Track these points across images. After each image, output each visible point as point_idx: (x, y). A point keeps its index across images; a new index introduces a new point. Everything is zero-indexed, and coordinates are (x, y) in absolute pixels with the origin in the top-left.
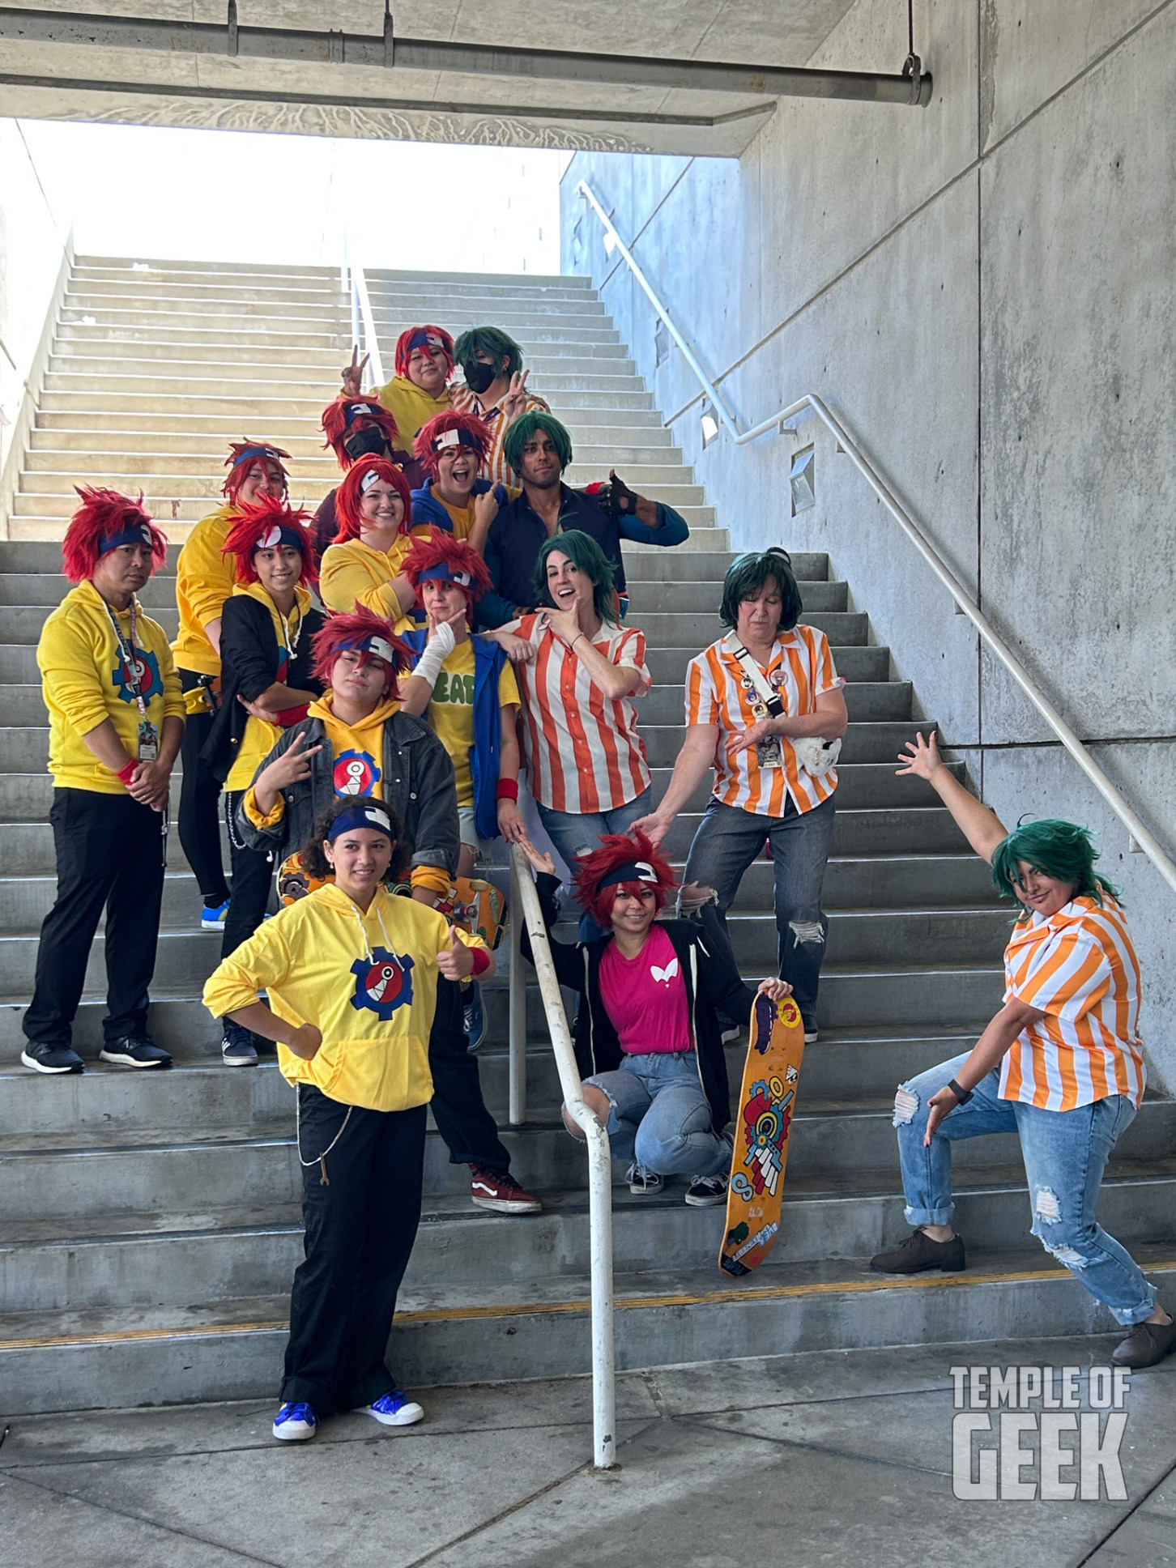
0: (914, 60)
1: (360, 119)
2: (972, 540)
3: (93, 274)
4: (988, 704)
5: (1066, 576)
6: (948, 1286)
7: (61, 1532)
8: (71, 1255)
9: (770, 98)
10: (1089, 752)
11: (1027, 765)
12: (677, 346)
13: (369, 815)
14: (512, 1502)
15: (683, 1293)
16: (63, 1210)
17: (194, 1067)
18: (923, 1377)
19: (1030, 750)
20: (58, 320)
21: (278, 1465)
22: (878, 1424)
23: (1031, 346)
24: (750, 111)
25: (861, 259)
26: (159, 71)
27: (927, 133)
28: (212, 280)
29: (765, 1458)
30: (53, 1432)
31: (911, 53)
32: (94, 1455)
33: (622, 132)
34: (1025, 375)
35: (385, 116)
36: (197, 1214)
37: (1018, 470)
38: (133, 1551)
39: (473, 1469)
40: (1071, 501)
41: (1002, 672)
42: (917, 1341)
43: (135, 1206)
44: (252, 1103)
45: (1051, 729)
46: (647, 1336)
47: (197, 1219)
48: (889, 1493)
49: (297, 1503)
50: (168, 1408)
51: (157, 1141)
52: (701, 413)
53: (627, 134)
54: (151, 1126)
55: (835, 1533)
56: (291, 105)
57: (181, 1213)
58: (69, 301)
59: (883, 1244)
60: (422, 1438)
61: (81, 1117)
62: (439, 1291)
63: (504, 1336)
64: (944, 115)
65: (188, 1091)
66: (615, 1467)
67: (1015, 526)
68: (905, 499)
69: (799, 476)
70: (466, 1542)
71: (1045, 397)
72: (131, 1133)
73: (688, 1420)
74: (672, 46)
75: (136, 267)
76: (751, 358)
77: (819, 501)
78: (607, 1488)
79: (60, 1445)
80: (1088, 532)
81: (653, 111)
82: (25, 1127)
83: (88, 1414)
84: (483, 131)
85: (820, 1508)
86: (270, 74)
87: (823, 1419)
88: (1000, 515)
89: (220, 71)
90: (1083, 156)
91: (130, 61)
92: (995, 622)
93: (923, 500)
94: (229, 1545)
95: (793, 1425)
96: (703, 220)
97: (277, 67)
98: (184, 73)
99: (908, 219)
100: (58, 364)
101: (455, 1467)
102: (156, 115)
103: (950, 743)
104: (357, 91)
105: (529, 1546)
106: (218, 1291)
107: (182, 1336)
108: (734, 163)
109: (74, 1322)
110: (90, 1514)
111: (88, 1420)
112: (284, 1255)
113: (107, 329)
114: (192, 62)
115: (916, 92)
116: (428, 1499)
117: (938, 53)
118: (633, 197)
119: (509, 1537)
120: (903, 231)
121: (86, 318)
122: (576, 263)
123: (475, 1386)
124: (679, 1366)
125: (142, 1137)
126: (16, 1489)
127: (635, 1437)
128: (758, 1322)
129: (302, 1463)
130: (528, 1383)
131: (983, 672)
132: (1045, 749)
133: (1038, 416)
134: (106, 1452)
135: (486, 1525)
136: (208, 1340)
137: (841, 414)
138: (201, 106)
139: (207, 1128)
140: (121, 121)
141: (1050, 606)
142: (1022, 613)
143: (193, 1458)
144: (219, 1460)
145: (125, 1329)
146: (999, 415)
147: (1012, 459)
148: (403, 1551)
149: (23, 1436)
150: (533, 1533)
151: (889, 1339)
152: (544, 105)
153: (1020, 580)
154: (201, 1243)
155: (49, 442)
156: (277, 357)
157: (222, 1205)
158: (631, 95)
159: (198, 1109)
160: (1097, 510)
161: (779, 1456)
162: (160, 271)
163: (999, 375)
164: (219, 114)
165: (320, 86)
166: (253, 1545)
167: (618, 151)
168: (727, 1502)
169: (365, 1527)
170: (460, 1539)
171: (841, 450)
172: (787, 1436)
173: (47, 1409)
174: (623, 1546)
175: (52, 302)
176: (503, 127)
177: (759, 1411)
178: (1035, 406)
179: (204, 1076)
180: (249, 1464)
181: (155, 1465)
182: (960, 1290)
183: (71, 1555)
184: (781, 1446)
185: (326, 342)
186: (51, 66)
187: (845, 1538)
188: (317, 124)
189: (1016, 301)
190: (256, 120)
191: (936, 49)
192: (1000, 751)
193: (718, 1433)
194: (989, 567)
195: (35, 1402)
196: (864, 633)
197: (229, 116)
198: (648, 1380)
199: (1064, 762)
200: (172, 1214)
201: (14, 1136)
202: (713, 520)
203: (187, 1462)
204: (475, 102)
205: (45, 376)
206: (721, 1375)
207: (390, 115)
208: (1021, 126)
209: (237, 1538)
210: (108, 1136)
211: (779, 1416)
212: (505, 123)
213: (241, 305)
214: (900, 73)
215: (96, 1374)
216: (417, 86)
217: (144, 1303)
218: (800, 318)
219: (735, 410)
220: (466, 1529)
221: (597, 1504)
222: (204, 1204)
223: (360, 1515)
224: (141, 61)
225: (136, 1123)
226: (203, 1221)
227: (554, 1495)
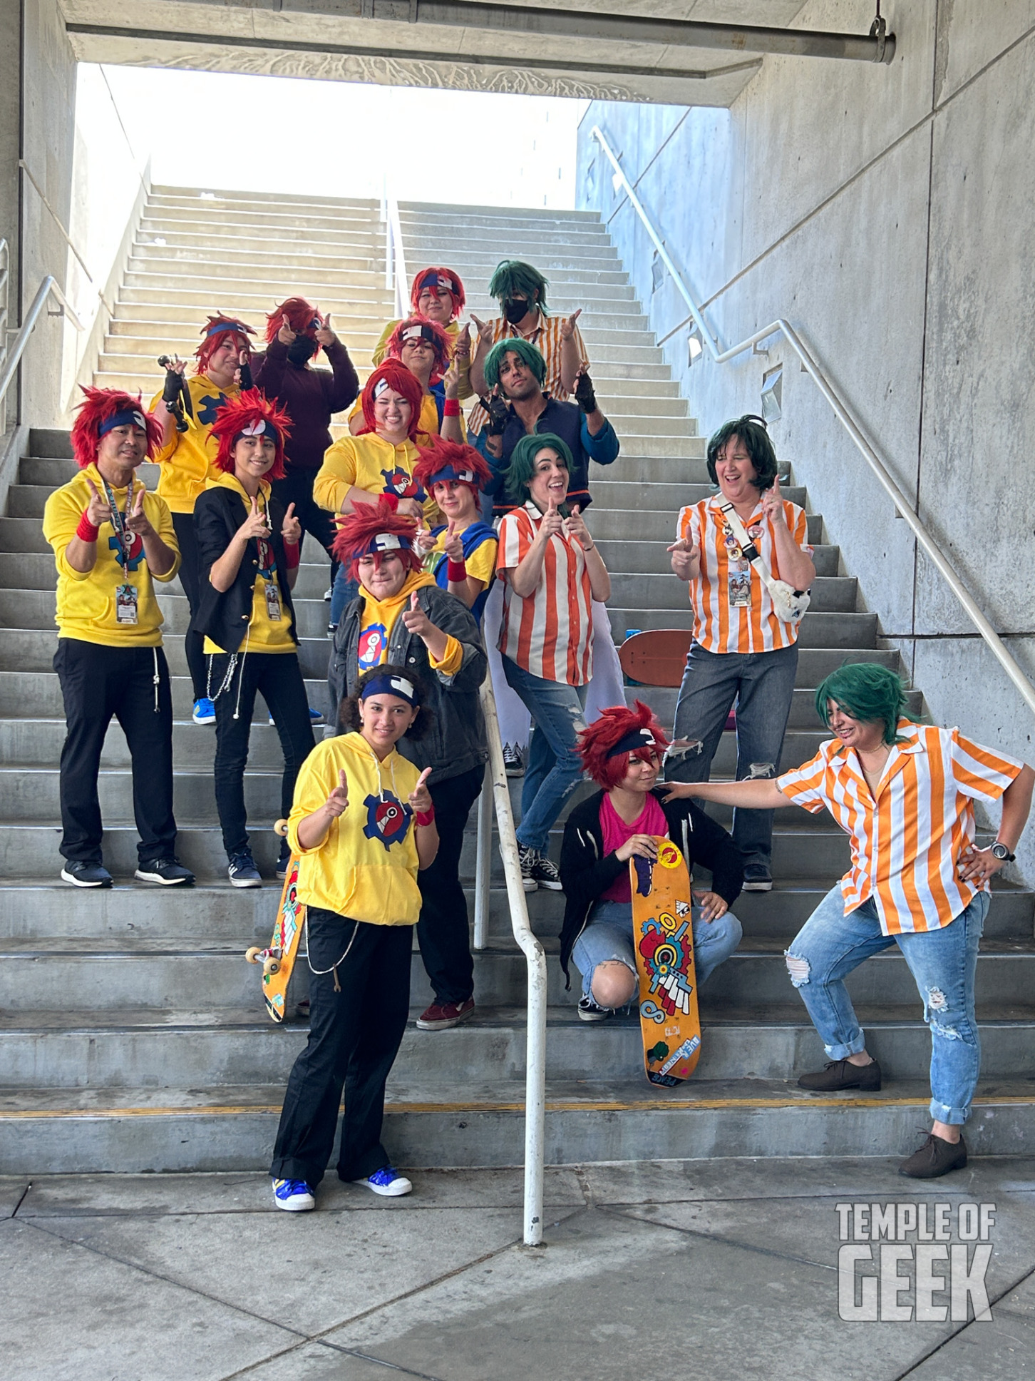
0: (880, 22)
1: (394, 68)
2: (913, 453)
3: (166, 202)
4: (921, 599)
5: (992, 486)
6: (848, 1107)
7: (65, 1272)
8: (92, 1041)
9: (757, 55)
10: (1005, 644)
11: (952, 655)
12: (670, 274)
13: (394, 684)
14: (449, 1269)
15: (615, 1101)
16: (88, 1003)
17: (206, 887)
18: (820, 1184)
19: (955, 641)
20: (134, 241)
21: (253, 1227)
22: (775, 1221)
23: (970, 280)
24: (738, 66)
25: (828, 200)
26: (221, 24)
27: (890, 87)
28: (268, 209)
29: (673, 1244)
30: (67, 1190)
31: (878, 16)
32: (100, 1211)
33: (625, 83)
34: (965, 306)
35: (416, 66)
36: (201, 1012)
37: (955, 391)
38: (123, 1292)
39: (420, 1240)
40: (998, 419)
41: (934, 571)
42: (818, 1153)
43: (149, 1003)
44: (254, 920)
45: (972, 623)
46: (581, 1136)
47: (201, 1016)
48: (776, 1280)
49: (267, 1260)
50: (166, 1175)
51: (170, 949)
52: (688, 334)
53: (629, 85)
54: (168, 935)
55: (724, 1311)
56: (335, 55)
57: (188, 1011)
58: (144, 224)
59: (794, 1068)
60: (379, 1211)
61: (108, 925)
62: (404, 1088)
63: (457, 1130)
64: (904, 70)
65: (200, 907)
66: (542, 1245)
67: (951, 440)
68: (858, 416)
69: (768, 392)
70: (405, 1300)
71: (981, 326)
72: (150, 941)
73: (610, 1209)
74: (670, 7)
75: (204, 196)
76: (732, 286)
77: (785, 415)
78: (532, 1263)
79: (73, 1201)
80: (1012, 447)
81: (653, 65)
82: (61, 932)
83: (98, 1176)
84: (502, 81)
85: (714, 1289)
86: (316, 27)
87: (728, 1215)
88: (938, 431)
89: (273, 24)
90: (1022, 110)
91: (196, 15)
92: (930, 526)
93: (873, 417)
94: (205, 1291)
95: (701, 1218)
96: (697, 163)
97: (323, 22)
98: (242, 26)
99: (870, 164)
100: (131, 280)
101: (404, 1237)
102: (218, 62)
103: (887, 633)
104: (393, 44)
105: (458, 1307)
106: (215, 1078)
107: (182, 1114)
108: (724, 113)
109: (92, 1098)
110: (91, 1258)
111: (99, 1181)
112: (272, 1051)
113: (175, 249)
114: (249, 16)
115: (880, 51)
116: (376, 1264)
117: (902, 16)
118: (638, 142)
119: (442, 1298)
120: (866, 175)
121: (157, 240)
122: (588, 199)
123: (430, 1171)
124: (607, 1163)
125: (159, 945)
126: (32, 1235)
127: (562, 1221)
128: (677, 1130)
129: (274, 1226)
130: (475, 1170)
131: (918, 570)
132: (968, 640)
133: (974, 343)
134: (110, 1209)
135: (425, 1287)
136: (202, 1119)
137: (807, 338)
138: (256, 55)
139: (214, 939)
140: (188, 67)
141: (978, 513)
142: (954, 518)
143: (183, 1218)
144: (204, 1220)
145: (134, 1106)
146: (941, 341)
147: (950, 381)
148: (351, 1305)
149: (42, 1191)
150: (464, 1296)
151: (794, 1150)
152: (556, 59)
153: (953, 490)
154: (202, 1037)
155: (120, 346)
156: (320, 278)
157: (223, 1005)
158: (632, 50)
159: (207, 924)
160: (1021, 428)
161: (684, 1243)
162: (223, 200)
163: (942, 306)
164: (272, 63)
165: (359, 39)
166: (224, 1292)
167: (621, 100)
168: (634, 1280)
169: (322, 1283)
170: (400, 1298)
171: (804, 370)
172: (693, 1228)
173: (64, 1171)
174: (539, 1311)
175: (129, 225)
176: (520, 77)
177: (672, 1205)
178: (972, 333)
179: (214, 895)
180: (229, 1225)
181: (150, 1222)
182: (858, 1110)
183: (72, 1291)
184: (687, 1235)
185: (364, 265)
186: (127, 18)
187: (732, 1315)
188: (357, 72)
189: (960, 240)
190: (304, 68)
191: (901, 13)
192: (929, 641)
193: (634, 1222)
194: (927, 476)
195: (54, 1164)
196: (818, 533)
197: (281, 64)
198: (580, 1173)
199: (984, 652)
200: (181, 1011)
201: (52, 939)
202: (694, 430)
203: (178, 1221)
204: (496, 54)
205: (120, 289)
206: (643, 1173)
207: (421, 65)
208: (970, 82)
209: (212, 1285)
210: (131, 942)
211: (689, 1211)
212: (521, 74)
213: (293, 231)
214: (868, 34)
215: (107, 1143)
216: (444, 40)
217: (152, 1085)
218: (775, 252)
219: (717, 332)
220: (408, 1289)
221: (521, 1275)
222: (208, 1004)
223: (318, 1273)
224: (205, 15)
225: (156, 933)
226: (206, 1018)
227: (486, 1265)
